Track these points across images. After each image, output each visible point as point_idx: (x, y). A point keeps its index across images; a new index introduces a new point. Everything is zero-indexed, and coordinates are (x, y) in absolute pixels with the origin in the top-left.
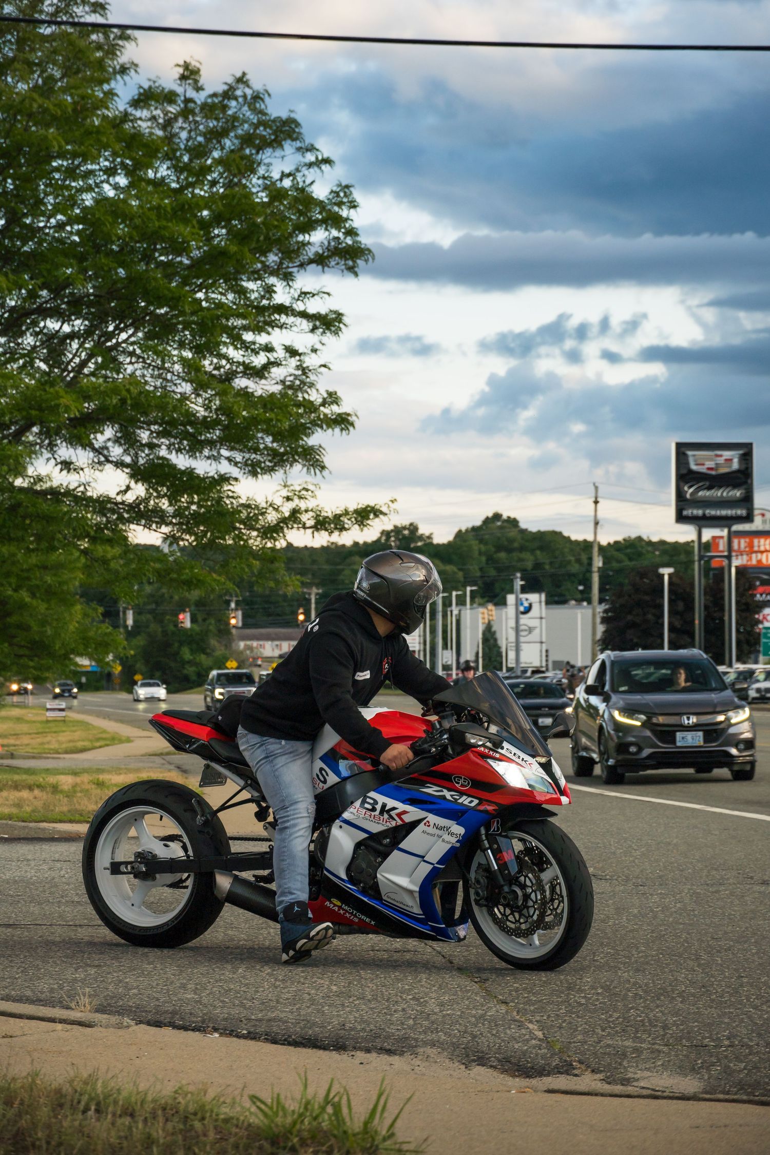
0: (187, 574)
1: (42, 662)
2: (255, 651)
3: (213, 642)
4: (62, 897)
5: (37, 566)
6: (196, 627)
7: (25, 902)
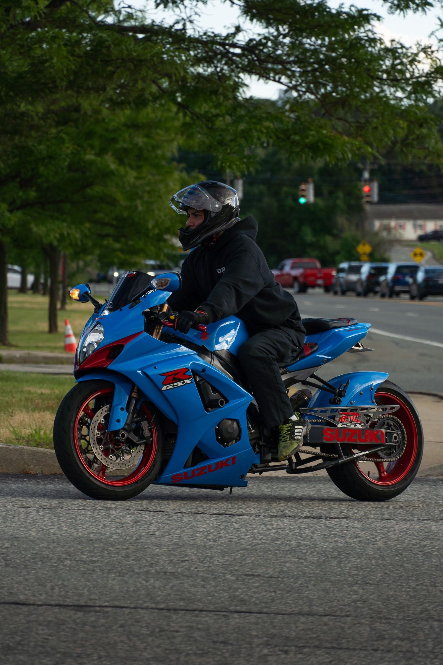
0: (313, 136)
1: (131, 243)
2: (393, 232)
3: (341, 220)
4: (151, 565)
5: (125, 125)
6: (320, 202)
7: (102, 570)
